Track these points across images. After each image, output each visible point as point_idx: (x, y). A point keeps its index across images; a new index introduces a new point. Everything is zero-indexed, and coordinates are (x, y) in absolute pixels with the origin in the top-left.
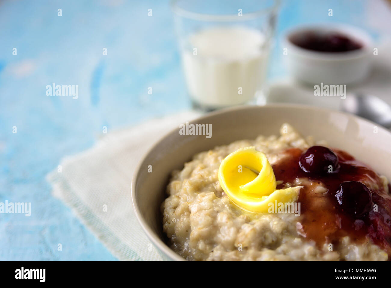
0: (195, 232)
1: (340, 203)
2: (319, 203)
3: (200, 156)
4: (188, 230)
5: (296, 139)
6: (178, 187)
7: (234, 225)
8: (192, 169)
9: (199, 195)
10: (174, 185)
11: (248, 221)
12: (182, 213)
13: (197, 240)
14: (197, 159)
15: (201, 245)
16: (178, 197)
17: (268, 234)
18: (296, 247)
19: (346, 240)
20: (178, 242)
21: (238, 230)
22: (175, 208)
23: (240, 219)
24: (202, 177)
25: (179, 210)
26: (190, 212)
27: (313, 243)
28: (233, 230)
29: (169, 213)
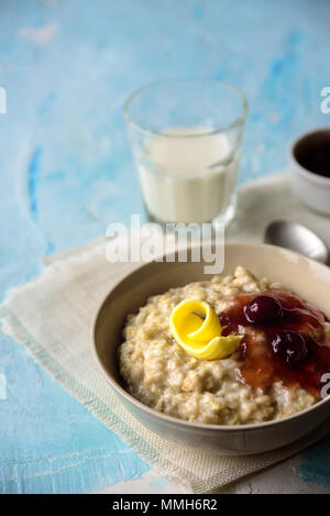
0: (148, 377)
1: (276, 350)
2: (257, 351)
3: (155, 299)
4: (142, 375)
5: (248, 283)
6: (133, 332)
7: (181, 371)
8: (147, 315)
9: (152, 343)
10: (129, 330)
11: (194, 368)
12: (137, 359)
13: (150, 384)
14: (151, 302)
15: (153, 388)
16: (134, 343)
17: (209, 380)
18: (233, 391)
19: (278, 385)
20: (133, 384)
21: (185, 376)
22: (131, 353)
23: (187, 366)
24: (155, 325)
25: (134, 356)
26: (143, 358)
27: (249, 387)
28: (180, 375)
29: (125, 358)
